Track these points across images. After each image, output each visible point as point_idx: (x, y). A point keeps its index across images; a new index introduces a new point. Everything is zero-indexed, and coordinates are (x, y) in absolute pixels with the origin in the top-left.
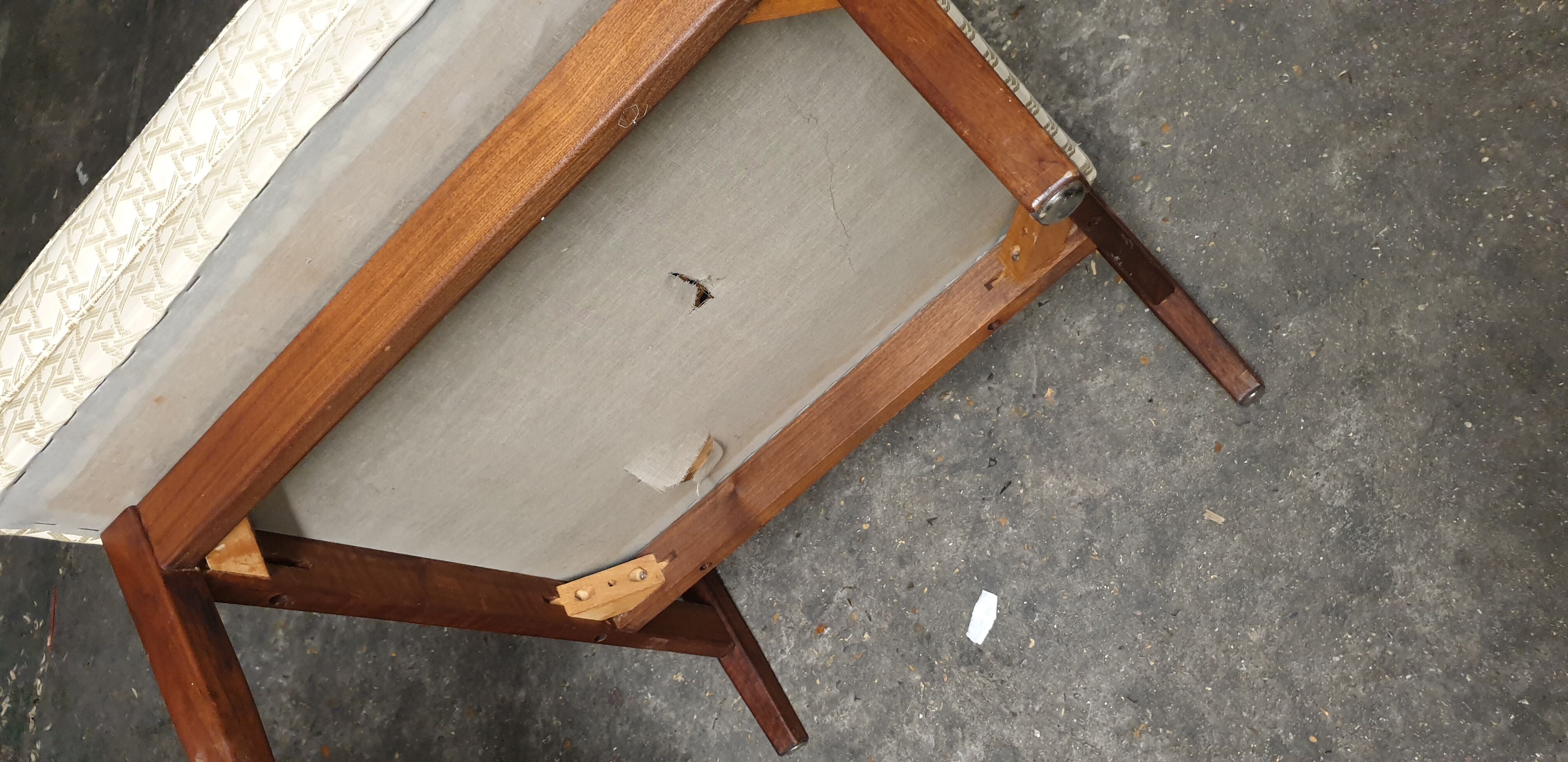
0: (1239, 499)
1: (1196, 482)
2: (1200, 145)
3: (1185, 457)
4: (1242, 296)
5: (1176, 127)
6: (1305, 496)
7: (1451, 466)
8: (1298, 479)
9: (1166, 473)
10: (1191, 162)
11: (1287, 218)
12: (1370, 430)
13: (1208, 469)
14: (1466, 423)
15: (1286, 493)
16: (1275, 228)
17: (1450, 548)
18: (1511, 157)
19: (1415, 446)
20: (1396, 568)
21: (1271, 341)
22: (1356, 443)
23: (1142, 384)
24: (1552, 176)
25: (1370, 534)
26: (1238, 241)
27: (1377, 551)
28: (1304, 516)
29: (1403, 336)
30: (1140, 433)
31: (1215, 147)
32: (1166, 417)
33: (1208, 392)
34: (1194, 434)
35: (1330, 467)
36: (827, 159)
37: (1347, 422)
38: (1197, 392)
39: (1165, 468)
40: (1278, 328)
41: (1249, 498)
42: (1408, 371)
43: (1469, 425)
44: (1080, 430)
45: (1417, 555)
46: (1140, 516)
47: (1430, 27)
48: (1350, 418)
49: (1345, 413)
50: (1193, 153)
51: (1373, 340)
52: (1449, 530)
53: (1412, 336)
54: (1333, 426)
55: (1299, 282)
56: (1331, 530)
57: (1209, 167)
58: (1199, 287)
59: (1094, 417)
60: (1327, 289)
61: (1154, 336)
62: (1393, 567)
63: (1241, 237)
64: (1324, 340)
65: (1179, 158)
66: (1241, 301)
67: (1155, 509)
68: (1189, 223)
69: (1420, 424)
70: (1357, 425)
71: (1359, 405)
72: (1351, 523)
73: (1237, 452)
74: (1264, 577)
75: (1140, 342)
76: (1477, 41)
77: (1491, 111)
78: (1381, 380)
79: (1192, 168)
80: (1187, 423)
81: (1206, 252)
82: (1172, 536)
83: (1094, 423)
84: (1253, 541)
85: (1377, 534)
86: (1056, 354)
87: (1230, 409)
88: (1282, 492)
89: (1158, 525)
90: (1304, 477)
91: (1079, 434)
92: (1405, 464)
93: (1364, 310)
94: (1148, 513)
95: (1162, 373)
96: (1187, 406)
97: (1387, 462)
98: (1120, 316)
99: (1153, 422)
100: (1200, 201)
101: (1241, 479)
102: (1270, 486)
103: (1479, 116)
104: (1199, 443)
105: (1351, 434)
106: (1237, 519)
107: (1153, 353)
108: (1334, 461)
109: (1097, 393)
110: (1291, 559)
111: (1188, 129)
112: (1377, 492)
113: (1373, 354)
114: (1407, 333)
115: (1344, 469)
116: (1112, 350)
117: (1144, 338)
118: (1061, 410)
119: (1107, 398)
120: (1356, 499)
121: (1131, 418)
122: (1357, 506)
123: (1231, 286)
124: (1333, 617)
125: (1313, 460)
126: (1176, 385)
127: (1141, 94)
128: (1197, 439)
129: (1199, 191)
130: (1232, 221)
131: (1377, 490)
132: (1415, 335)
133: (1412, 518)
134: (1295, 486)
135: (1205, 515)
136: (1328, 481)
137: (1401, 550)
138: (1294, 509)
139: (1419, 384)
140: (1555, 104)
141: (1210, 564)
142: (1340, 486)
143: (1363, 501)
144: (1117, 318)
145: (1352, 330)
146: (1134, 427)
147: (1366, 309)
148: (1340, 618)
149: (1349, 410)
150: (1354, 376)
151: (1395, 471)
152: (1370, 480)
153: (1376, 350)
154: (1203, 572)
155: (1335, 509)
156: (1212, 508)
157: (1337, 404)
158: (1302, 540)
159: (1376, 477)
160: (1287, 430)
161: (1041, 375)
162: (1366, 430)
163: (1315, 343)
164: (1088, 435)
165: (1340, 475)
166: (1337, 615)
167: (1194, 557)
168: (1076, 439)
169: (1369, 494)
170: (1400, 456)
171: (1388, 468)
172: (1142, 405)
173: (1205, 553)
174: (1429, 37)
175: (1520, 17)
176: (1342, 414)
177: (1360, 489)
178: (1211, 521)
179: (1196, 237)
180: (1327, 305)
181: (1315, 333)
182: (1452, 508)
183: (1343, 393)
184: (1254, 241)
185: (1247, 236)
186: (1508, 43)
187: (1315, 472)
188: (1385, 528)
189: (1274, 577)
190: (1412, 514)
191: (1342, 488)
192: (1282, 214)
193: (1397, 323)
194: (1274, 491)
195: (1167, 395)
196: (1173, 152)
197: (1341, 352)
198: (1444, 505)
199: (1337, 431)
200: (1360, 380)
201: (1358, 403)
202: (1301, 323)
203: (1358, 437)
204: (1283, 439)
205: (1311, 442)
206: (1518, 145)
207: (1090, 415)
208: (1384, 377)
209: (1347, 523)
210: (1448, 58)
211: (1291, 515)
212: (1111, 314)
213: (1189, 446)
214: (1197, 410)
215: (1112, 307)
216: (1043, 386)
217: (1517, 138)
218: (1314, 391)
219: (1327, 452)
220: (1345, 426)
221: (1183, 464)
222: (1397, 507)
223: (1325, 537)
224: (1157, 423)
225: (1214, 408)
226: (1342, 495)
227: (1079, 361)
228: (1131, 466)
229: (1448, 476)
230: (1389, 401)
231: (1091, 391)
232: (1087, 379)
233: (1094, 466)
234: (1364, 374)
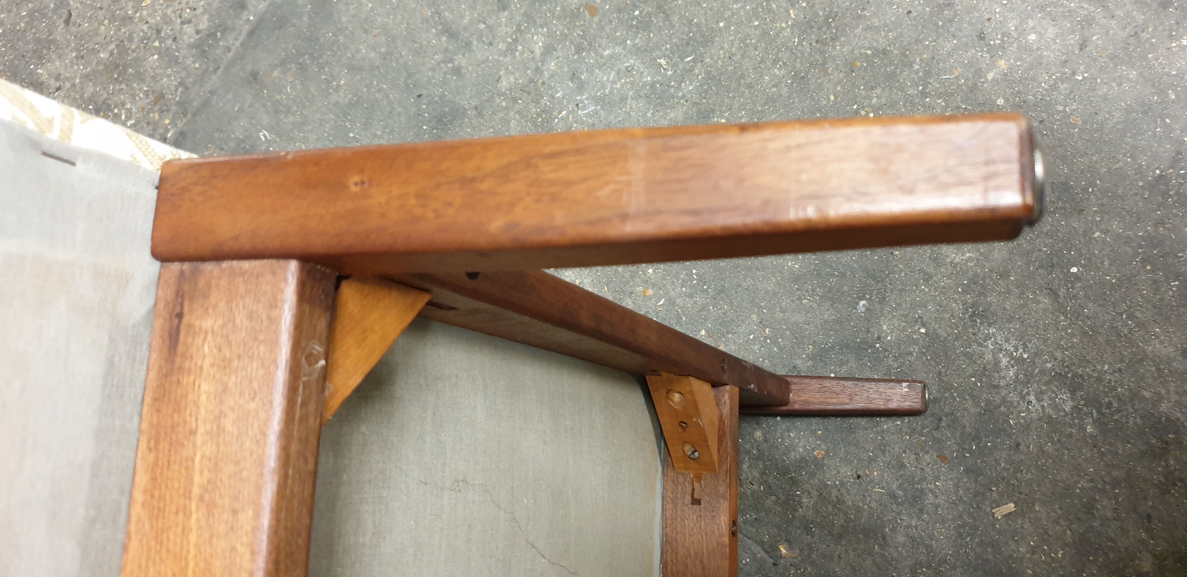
0: (1003, 478)
1: (960, 499)
2: (683, 281)
3: (931, 490)
4: (830, 343)
5: (654, 285)
6: (1042, 427)
7: (1099, 305)
8: (1022, 421)
9: (933, 516)
10: (691, 296)
11: (797, 266)
12: (1022, 338)
13: (956, 481)
14: (1071, 271)
15: (1027, 440)
16: (796, 280)
17: (1175, 357)
18: (883, 101)
19: (1062, 318)
20: (1164, 407)
21: (886, 351)
22: (1025, 356)
23: (838, 472)
24: (920, 88)
25: (1115, 405)
26: (783, 311)
27: (1136, 411)
28: (1059, 441)
29: (962, 260)
30: (879, 507)
31: (694, 271)
32: (883, 476)
33: (888, 428)
34: (916, 467)
35: (1031, 389)
36: (502, 512)
37: (1001, 350)
38: (881, 437)
39: (928, 513)
40: (879, 338)
41: (1009, 470)
42: (994, 278)
43: (1074, 270)
44: (837, 553)
45: (1163, 385)
46: (955, 569)
47: (742, 81)
48: (1000, 344)
49: (992, 345)
50: (684, 289)
51: (948, 282)
52: (1157, 346)
53: (968, 255)
54: (997, 363)
55: (855, 296)
56: (1088, 430)
57: (705, 287)
58: (794, 367)
59: (835, 532)
60: (878, 281)
61: (806, 430)
62: (1161, 409)
63: (781, 307)
64: (918, 314)
65: (679, 301)
66: (833, 347)
67: (958, 551)
68: (735, 333)
69: (1046, 301)
70: (1010, 344)
71: (994, 330)
72: (1094, 411)
73: (960, 447)
74: (1093, 514)
75: (801, 444)
76: (781, 63)
77: (839, 88)
78: (986, 300)
79: (695, 299)
80: (902, 466)
81: (770, 340)
82: (994, 557)
83: (840, 536)
84: (1051, 497)
85: (1120, 399)
86: (754, 516)
87: (917, 424)
88: (1024, 441)
89: (975, 561)
90: (1024, 414)
91: (840, 557)
92: (1073, 335)
93: (919, 270)
94: (957, 560)
95: (842, 449)
96: (887, 454)
97: (1059, 347)
98: (766, 441)
99: (880, 490)
100: (725, 313)
101: (985, 462)
102: (1011, 446)
103: (836, 98)
104: (928, 470)
105: (1015, 354)
106: (1020, 493)
107: (819, 442)
108: (1029, 383)
109: (817, 512)
110: (1092, 481)
111: (663, 279)
112: (1081, 372)
113: (960, 290)
114: (963, 255)
115: (1040, 381)
116: (790, 470)
117: (799, 439)
118: (806, 553)
119: (827, 508)
120: (1075, 391)
121: (861, 505)
122: (1083, 395)
123: (814, 344)
124: (1174, 489)
125: (1014, 397)
126: (862, 447)
127: (606, 288)
128: (922, 469)
129: (717, 307)
130: (762, 304)
131: (1080, 371)
132: (969, 252)
133: (1125, 364)
134: (1027, 427)
135: (996, 515)
136: (1042, 400)
137: (1149, 394)
138: (1046, 443)
139: (1012, 278)
140: (869, 52)
141: (1045, 548)
142: (1054, 395)
143: (1081, 387)
144: (765, 445)
145: (927, 290)
146: (871, 508)
147: (918, 268)
148: (1180, 485)
149: (993, 339)
150: (967, 316)
151: (1072, 347)
152: (1067, 369)
153: (958, 285)
154: (1049, 560)
155: (1072, 414)
156: (994, 505)
157: (980, 345)
158: (1080, 459)
159: (1067, 364)
160: (972, 396)
161: (761, 544)
162: (1020, 341)
163: (916, 321)
164: (847, 551)
165: (1044, 388)
166: (1175, 485)
167: (1028, 556)
168: (842, 564)
169: (1078, 379)
170: (1063, 334)
171: (1066, 350)
172: (857, 486)
173: (1032, 543)
174: (750, 86)
175: (788, 30)
176: (991, 347)
177: (1068, 382)
178: (1005, 516)
179: (751, 337)
180: (892, 291)
181: (906, 316)
182: (1139, 331)
183: (974, 334)
184: (793, 301)
185: (784, 303)
186: (800, 48)
187: (1026, 404)
188: (1119, 390)
189: (1099, 507)
190: (1122, 361)
191: (1056, 395)
192: (789, 267)
193: (947, 256)
194: (1017, 446)
195: (865, 460)
196: (671, 302)
197: (938, 310)
198: (1132, 334)
199: (1004, 361)
200: (973, 314)
201: (992, 330)
202: (889, 320)
203: (1021, 350)
204: (977, 405)
205: (997, 387)
206: (878, 91)
207: (830, 533)
208: (985, 296)
209: (1092, 413)
210: (775, 86)
211: (1050, 450)
212: (758, 446)
213: (923, 479)
214: (896, 449)
215: (752, 441)
216: (772, 550)
217: (873, 88)
218: (955, 352)
219: (1015, 382)
220: (1004, 353)
221: (936, 497)
222: (1106, 367)
223: (1091, 439)
224: (883, 488)
225: (907, 434)
226: (1063, 399)
227: (775, 503)
228: (903, 539)
229: (1108, 314)
230: (1008, 308)
231: (810, 514)
232: (796, 510)
233: (879, 569)
234: (971, 308)
